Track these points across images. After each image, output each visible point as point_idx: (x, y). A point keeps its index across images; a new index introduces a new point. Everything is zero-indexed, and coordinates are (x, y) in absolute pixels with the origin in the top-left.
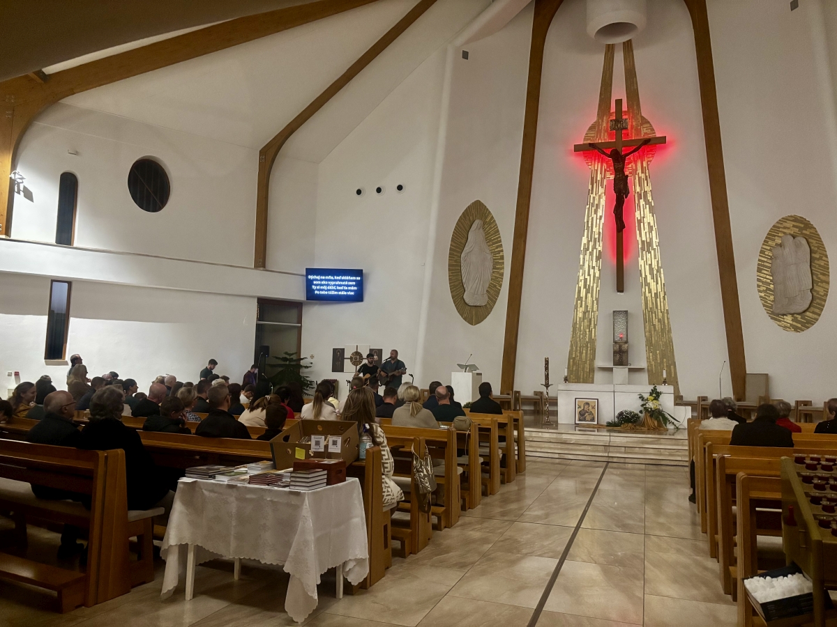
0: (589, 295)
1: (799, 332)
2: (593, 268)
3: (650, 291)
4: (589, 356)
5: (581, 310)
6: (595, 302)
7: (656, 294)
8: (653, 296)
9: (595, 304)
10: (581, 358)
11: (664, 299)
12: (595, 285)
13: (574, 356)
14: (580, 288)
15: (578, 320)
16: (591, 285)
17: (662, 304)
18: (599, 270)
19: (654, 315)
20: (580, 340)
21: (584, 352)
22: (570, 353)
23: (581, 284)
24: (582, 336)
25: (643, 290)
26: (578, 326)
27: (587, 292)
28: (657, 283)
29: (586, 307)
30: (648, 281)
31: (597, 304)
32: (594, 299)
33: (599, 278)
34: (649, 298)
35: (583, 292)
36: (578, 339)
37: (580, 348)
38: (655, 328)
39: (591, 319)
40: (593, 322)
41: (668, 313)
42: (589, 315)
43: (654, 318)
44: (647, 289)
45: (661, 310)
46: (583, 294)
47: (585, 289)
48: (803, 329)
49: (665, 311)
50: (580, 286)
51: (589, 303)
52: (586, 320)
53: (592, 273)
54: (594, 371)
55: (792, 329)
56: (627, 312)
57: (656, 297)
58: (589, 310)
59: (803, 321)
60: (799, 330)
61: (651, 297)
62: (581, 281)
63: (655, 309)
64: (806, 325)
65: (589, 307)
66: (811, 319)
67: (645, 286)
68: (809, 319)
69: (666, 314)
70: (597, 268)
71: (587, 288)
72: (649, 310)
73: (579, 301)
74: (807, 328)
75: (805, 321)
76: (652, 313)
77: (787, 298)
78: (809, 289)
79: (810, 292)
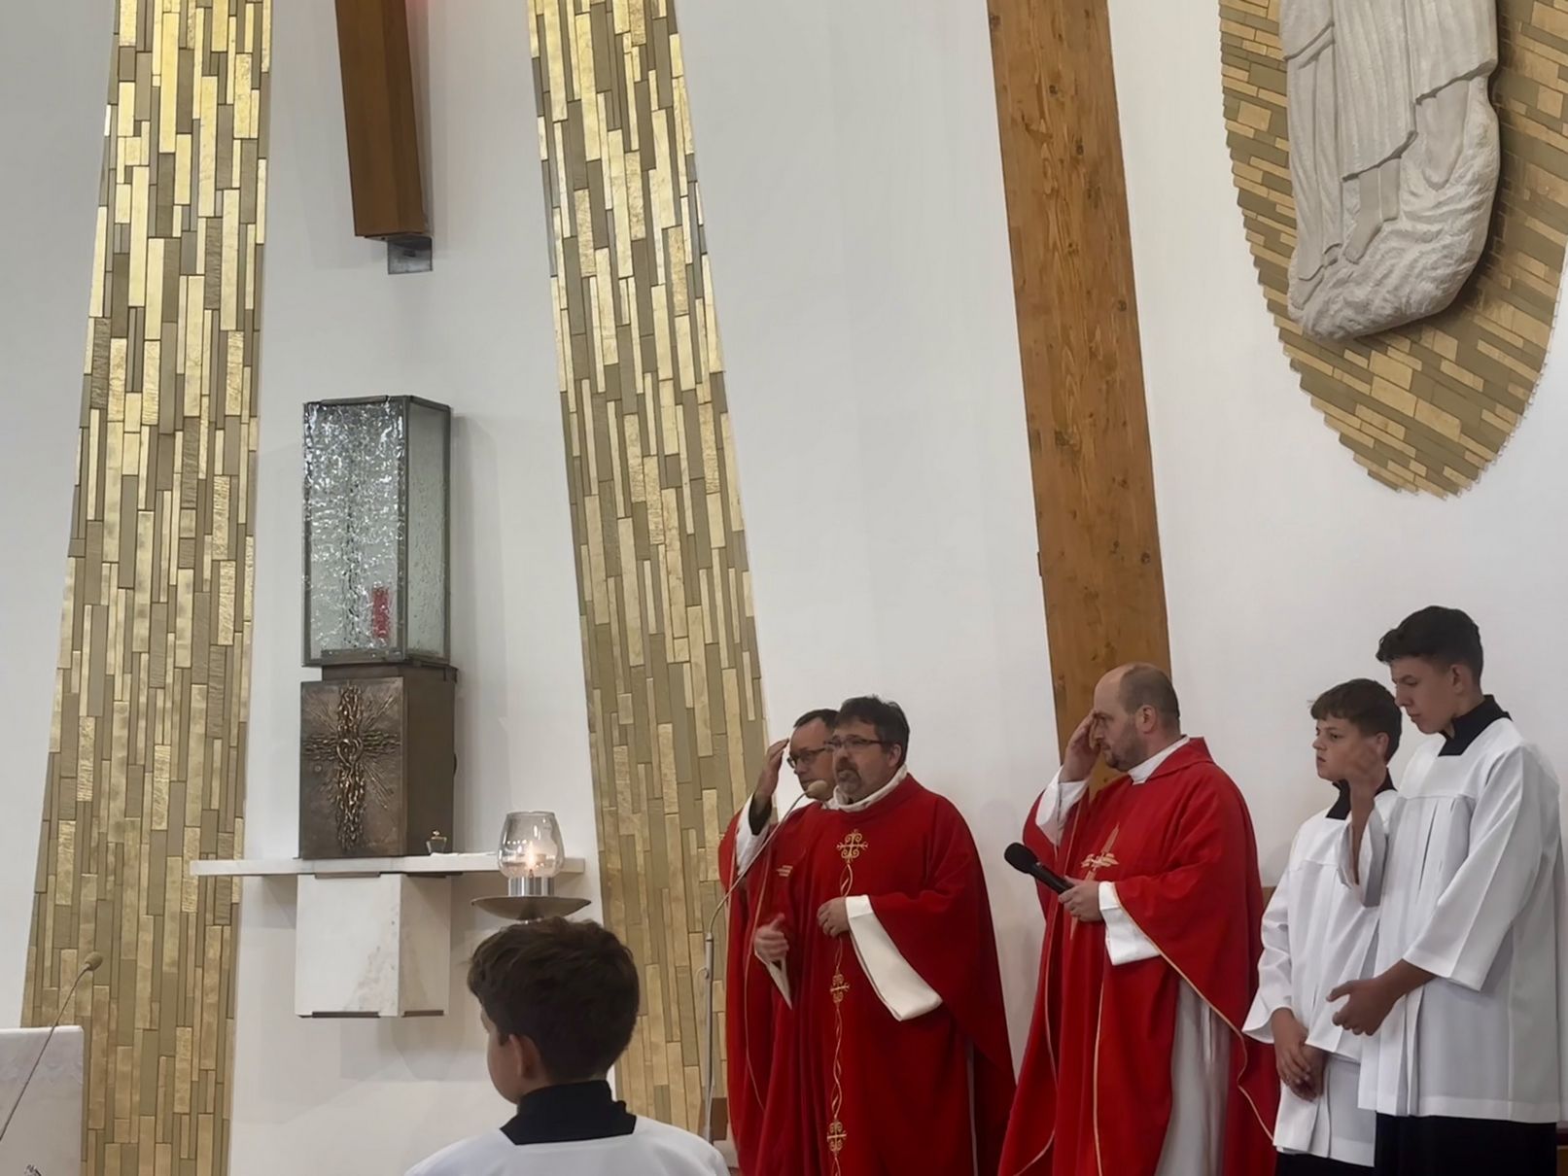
0: (193, 290)
1: (1452, 488)
2: (216, 64)
3: (604, 237)
4: (195, 785)
5: (134, 411)
6: (236, 341)
7: (642, 249)
8: (626, 268)
9: (235, 357)
10: (135, 803)
11: (696, 291)
12: (232, 199)
13: (85, 795)
14: (120, 234)
15: (113, 493)
16: (206, 208)
17: (683, 324)
18: (260, 81)
19: (631, 424)
20: (131, 660)
21: (163, 753)
22: (60, 772)
23: (133, 202)
24: (141, 629)
25: (562, 225)
26: (111, 547)
27: (178, 265)
28: (648, 163)
29: (173, 383)
30: (591, 154)
31: (251, 359)
32: (229, 322)
33: (257, 147)
34: (600, 289)
35: (148, 261)
36: (115, 658)
37: (131, 725)
38: (641, 532)
39: (205, 489)
40: (221, 504)
41: (719, 405)
42: (191, 453)
43: (634, 451)
44: (584, 216)
45: (676, 379)
46: (146, 286)
47: (158, 244)
48: (1468, 456)
49: (704, 393)
50: (121, 218)
51: (194, 353)
52: (172, 499)
53: (205, 108)
54: (234, 909)
55: (1414, 465)
56: (407, 405)
57: (645, 273)
58: (190, 410)
59: (1468, 379)
60: (1448, 472)
61: (615, 279)
62: (129, 181)
63: (643, 384)
64: (1487, 416)
65: (192, 391)
66: (1508, 361)
67: (572, 190)
68: (1496, 354)
69: (706, 415)
70: (240, 69)
71: (177, 233)
72: (601, 387)
73: (118, 346)
74: (1494, 442)
75: (1477, 383)
76: (620, 416)
77: (1353, 176)
78: (1469, 77)
79: (1483, 97)
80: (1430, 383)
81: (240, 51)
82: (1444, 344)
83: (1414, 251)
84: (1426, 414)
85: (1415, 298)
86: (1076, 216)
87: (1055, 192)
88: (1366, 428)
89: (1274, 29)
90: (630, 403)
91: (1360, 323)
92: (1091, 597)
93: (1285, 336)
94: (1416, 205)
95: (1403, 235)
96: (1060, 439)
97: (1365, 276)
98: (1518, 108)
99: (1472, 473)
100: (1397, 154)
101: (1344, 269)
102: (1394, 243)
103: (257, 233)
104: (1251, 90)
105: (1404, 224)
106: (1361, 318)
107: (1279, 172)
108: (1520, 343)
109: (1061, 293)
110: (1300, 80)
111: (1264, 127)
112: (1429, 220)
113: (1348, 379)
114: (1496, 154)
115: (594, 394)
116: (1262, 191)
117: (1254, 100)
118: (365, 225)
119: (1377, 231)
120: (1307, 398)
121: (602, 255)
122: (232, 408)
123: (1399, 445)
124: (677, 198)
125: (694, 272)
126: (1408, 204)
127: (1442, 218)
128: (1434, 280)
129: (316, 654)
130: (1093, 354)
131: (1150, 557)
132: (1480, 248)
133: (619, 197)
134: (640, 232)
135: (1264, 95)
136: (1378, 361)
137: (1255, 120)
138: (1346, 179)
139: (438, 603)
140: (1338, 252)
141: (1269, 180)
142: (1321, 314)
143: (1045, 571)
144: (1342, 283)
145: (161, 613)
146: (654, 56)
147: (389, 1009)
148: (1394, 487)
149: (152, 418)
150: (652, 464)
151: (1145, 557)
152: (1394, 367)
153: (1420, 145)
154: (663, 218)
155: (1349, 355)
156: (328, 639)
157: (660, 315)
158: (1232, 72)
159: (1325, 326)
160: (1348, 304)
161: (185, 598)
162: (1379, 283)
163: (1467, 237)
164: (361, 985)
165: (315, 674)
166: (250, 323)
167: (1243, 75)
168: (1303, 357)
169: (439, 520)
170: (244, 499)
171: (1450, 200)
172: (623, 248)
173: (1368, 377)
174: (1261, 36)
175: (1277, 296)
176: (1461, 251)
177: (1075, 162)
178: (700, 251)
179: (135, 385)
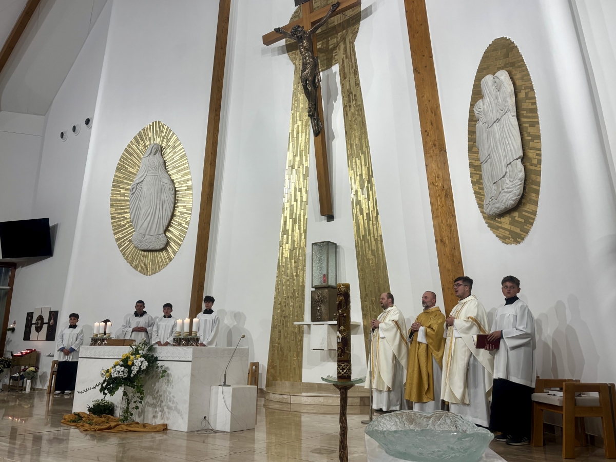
0: (296, 227)
1: (519, 243)
2: (300, 190)
3: (362, 213)
4: (296, 309)
5: (287, 247)
6: (303, 234)
7: (368, 214)
8: (365, 218)
9: (303, 237)
10: (288, 312)
11: (377, 221)
12: (302, 211)
13: (279, 311)
14: (285, 218)
15: (284, 260)
16: (298, 213)
17: (375, 227)
18: (307, 192)
19: (367, 245)
20: (286, 288)
21: (291, 304)
22: (275, 307)
23: (287, 213)
24: (288, 283)
25: (355, 211)
26: (283, 269)
27: (294, 223)
28: (369, 200)
30: (359, 199)
31: (305, 237)
32: (302, 232)
33: (307, 203)
34: (361, 222)
36: (284, 288)
37: (287, 299)
38: (369, 264)
39: (298, 259)
40: (300, 261)
41: (382, 241)
42: (296, 253)
43: (367, 249)
44: (358, 210)
45: (374, 236)
46: (289, 226)
47: (291, 220)
48: (522, 236)
49: (379, 239)
50: (285, 216)
51: (296, 237)
52: (293, 261)
53: (298, 198)
54: (303, 331)
55: (511, 239)
56: (328, 243)
57: (369, 219)
58: (296, 246)
59: (521, 220)
60: (518, 239)
61: (364, 220)
62: (287, 209)
63: (368, 238)
64: (525, 227)
65: (296, 243)
66: (529, 215)
67: (356, 205)
68: (526, 214)
69: (379, 243)
70: (304, 190)
71: (294, 217)
72: (361, 239)
73: (285, 236)
74: (527, 232)
75: (523, 221)
76: (365, 243)
77: (495, 183)
78: (517, 159)
79: (520, 163)
80: (514, 222)
81: (304, 187)
82: (516, 214)
83: (508, 195)
84: (513, 228)
85: (509, 204)
86: (443, 200)
87: (439, 196)
88: (501, 233)
89: (479, 160)
90: (366, 241)
91: (498, 211)
92: (449, 270)
93: (484, 217)
94: (508, 186)
95: (505, 192)
96: (442, 241)
97: (498, 201)
98: (527, 164)
99: (523, 239)
100: (503, 177)
101: (494, 201)
102: (504, 194)
103: (306, 217)
104: (475, 172)
105: (506, 190)
106: (498, 210)
107: (481, 186)
108: (531, 211)
109: (441, 214)
110: (485, 167)
111: (478, 178)
112: (510, 188)
113: (497, 224)
114: (524, 173)
115: (360, 240)
116: (478, 190)
117: (476, 174)
118: (322, 214)
119: (500, 192)
120: (489, 228)
121: (361, 216)
122: (302, 246)
123: (507, 235)
124: (374, 205)
125: (377, 218)
126: (505, 186)
127: (513, 187)
128: (512, 200)
129: (313, 286)
130: (447, 225)
131: (460, 262)
132: (522, 192)
133: (364, 206)
134: (368, 212)
135: (478, 172)
136: (503, 220)
137: (476, 177)
138: (494, 184)
139: (335, 277)
140: (493, 198)
141: (480, 188)
142: (490, 210)
143: (440, 266)
144: (494, 204)
145: (291, 280)
146: (370, 182)
147: (326, 349)
148: (507, 244)
149: (290, 248)
150: (370, 251)
151: (459, 263)
152: (506, 220)
153: (508, 174)
154: (371, 209)
155: (497, 219)
156: (316, 283)
157: (371, 226)
158: (471, 169)
159: (491, 213)
160: (495, 208)
161: (295, 278)
162: (501, 202)
163: (519, 191)
164: (321, 344)
165: (314, 289)
166: (305, 232)
167: (474, 170)
168: (488, 221)
169: (335, 263)
170: (304, 261)
171: (515, 184)
172: (365, 215)
173: (500, 223)
174: (477, 162)
175: (481, 209)
176: (518, 194)
177: (443, 190)
178: (378, 214)
179: (287, 243)
